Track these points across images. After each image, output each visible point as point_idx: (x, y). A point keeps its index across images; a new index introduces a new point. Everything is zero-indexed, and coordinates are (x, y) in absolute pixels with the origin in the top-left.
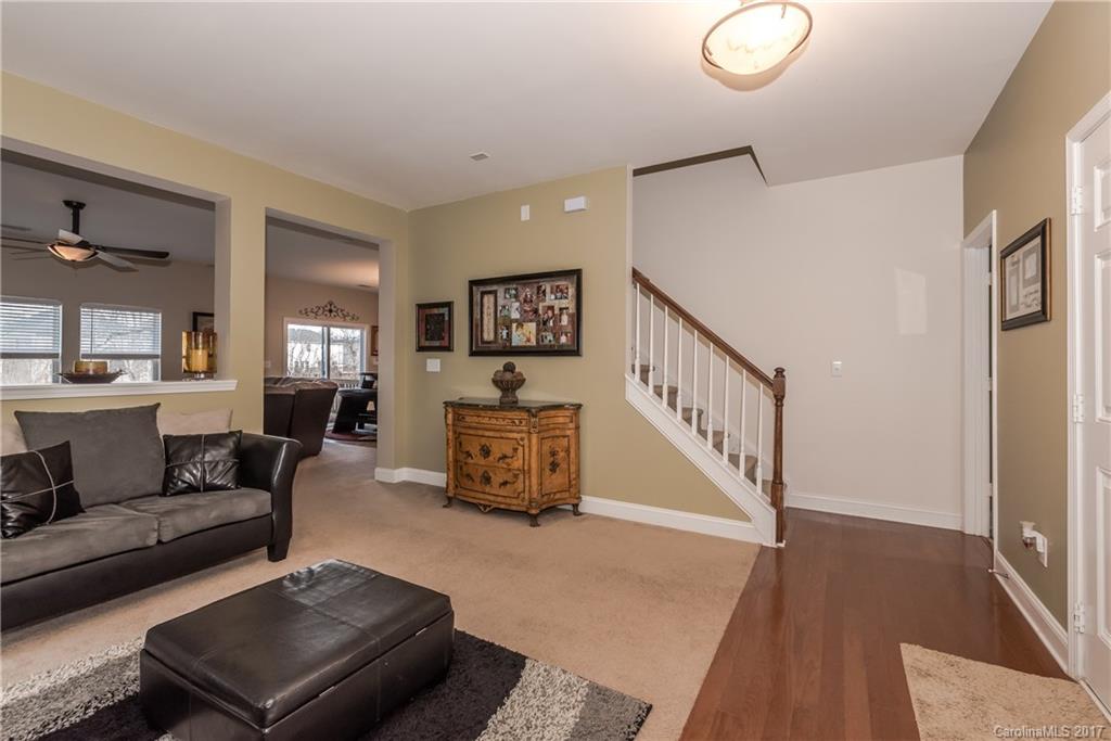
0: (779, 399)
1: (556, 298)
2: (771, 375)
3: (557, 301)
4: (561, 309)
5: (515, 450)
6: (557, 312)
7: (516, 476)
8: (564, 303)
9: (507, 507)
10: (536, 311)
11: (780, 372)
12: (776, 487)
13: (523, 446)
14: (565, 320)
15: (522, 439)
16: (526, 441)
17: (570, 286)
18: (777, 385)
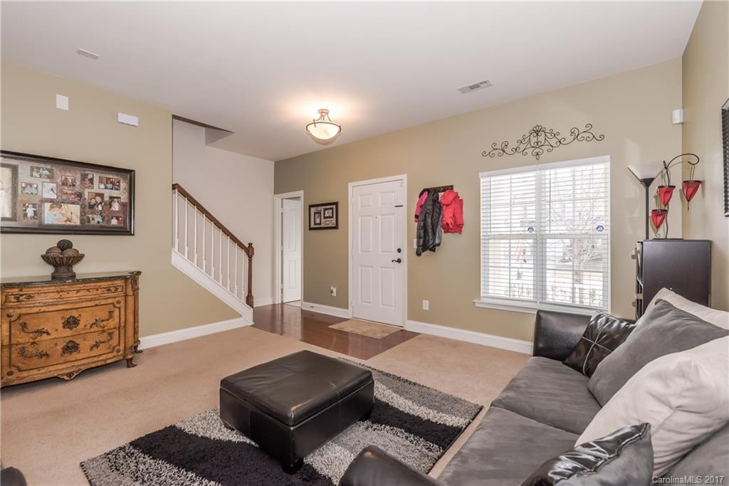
0: (250, 257)
1: (106, 188)
2: (247, 246)
3: (107, 191)
4: (112, 198)
5: (111, 313)
6: (106, 199)
7: (110, 335)
8: (115, 193)
9: (103, 363)
10: (80, 195)
11: (250, 244)
12: (249, 300)
13: (120, 308)
14: (116, 207)
15: (118, 302)
16: (122, 304)
17: (121, 181)
18: (249, 250)
